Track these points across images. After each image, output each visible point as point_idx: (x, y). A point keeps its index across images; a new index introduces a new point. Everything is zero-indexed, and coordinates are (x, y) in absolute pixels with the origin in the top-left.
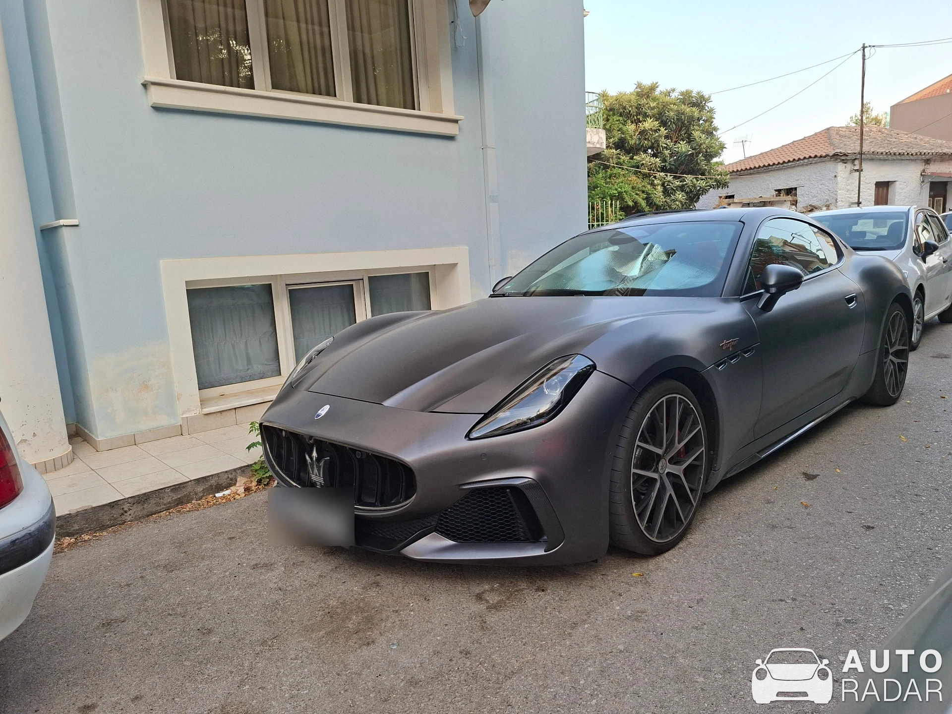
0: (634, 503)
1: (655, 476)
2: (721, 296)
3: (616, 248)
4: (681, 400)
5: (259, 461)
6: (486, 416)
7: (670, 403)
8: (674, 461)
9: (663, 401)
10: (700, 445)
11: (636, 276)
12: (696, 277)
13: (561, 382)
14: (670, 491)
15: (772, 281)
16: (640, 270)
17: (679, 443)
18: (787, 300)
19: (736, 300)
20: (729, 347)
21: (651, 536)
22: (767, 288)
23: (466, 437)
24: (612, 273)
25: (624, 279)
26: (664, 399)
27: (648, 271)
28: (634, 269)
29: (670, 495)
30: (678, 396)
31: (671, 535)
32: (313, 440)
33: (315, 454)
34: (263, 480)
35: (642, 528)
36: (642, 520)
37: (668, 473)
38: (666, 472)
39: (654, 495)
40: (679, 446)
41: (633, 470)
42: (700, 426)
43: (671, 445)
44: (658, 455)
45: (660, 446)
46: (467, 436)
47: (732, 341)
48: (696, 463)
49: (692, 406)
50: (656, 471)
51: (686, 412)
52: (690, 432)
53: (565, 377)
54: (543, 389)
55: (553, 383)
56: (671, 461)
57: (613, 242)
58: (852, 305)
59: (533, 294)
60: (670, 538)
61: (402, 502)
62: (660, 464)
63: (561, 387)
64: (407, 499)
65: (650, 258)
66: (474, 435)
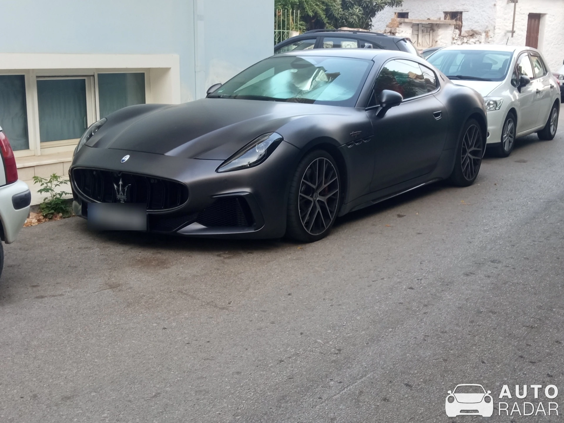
0: (299, 211)
1: (311, 199)
2: (355, 107)
3: (295, 71)
4: (326, 161)
5: (43, 203)
6: (226, 161)
7: (321, 162)
8: (322, 194)
9: (317, 160)
10: (336, 188)
11: (308, 90)
12: (344, 94)
13: (265, 145)
14: (319, 209)
15: (384, 100)
16: (311, 86)
17: (325, 184)
18: (393, 112)
19: (363, 109)
20: (355, 136)
21: (308, 230)
22: (381, 103)
23: (215, 171)
24: (292, 88)
25: (301, 92)
26: (317, 159)
27: (315, 88)
28: (307, 86)
29: (319, 211)
30: (325, 159)
31: (319, 233)
32: (121, 174)
33: (121, 183)
34: (48, 216)
35: (303, 225)
36: (303, 221)
37: (318, 201)
38: (317, 199)
39: (310, 209)
40: (324, 186)
41: (300, 194)
42: (337, 177)
43: (320, 185)
44: (313, 189)
45: (315, 184)
46: (217, 171)
47: (357, 133)
48: (333, 197)
49: (332, 165)
50: (312, 197)
51: (329, 169)
52: (331, 180)
53: (267, 143)
54: (255, 149)
55: (261, 146)
56: (320, 194)
57: (294, 66)
58: (438, 118)
59: (235, 97)
60: (318, 234)
61: (179, 205)
62: (314, 195)
63: (265, 148)
64: (181, 203)
65: (317, 79)
66: (220, 170)
